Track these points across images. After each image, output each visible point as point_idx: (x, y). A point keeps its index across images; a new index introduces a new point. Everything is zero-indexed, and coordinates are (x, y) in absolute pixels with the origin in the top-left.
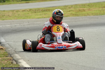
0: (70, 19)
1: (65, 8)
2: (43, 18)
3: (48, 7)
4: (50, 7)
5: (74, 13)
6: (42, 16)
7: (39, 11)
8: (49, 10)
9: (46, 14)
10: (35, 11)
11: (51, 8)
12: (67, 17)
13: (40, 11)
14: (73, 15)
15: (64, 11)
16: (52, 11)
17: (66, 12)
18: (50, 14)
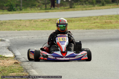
0: (94, 32)
1: (90, 20)
5: (99, 25)
8: (71, 21)
11: (73, 19)
12: (91, 29)
14: (98, 27)
15: (88, 22)
16: (75, 22)
17: (91, 24)
18: (72, 25)
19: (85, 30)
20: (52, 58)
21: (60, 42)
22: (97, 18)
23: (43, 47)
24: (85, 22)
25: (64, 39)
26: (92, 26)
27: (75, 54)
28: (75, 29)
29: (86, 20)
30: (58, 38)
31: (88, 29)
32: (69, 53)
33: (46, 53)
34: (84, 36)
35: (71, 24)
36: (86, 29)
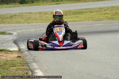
0: (103, 24)
1: (100, 11)
2: (73, 22)
3: (81, 9)
4: (83, 9)
5: (109, 16)
6: (73, 19)
7: (70, 14)
8: (81, 13)
9: (78, 16)
10: (66, 14)
11: (84, 11)
12: (101, 20)
13: (72, 13)
14: (108, 18)
15: (99, 13)
16: (85, 14)
17: (101, 15)
18: (82, 17)
19: (94, 21)
20: (51, 47)
21: (57, 32)
22: (108, 9)
23: (41, 38)
24: (95, 14)
25: (61, 29)
26: (102, 17)
27: (72, 43)
28: (85, 20)
29: (96, 11)
30: (56, 29)
31: (98, 21)
32: (66, 42)
33: (45, 43)
34: (93, 27)
35: (81, 15)
36: (96, 21)
